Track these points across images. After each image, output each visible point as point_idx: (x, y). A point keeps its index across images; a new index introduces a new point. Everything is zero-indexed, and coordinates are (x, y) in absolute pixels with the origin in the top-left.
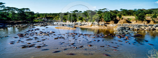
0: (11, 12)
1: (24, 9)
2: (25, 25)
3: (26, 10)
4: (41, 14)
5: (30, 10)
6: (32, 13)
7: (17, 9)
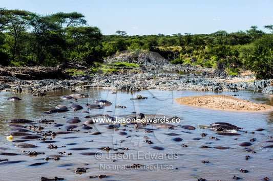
0: (10, 28)
1: (61, 17)
2: (52, 86)
3: (68, 20)
4: (133, 37)
5: (84, 22)
6: (93, 35)
7: (34, 15)
